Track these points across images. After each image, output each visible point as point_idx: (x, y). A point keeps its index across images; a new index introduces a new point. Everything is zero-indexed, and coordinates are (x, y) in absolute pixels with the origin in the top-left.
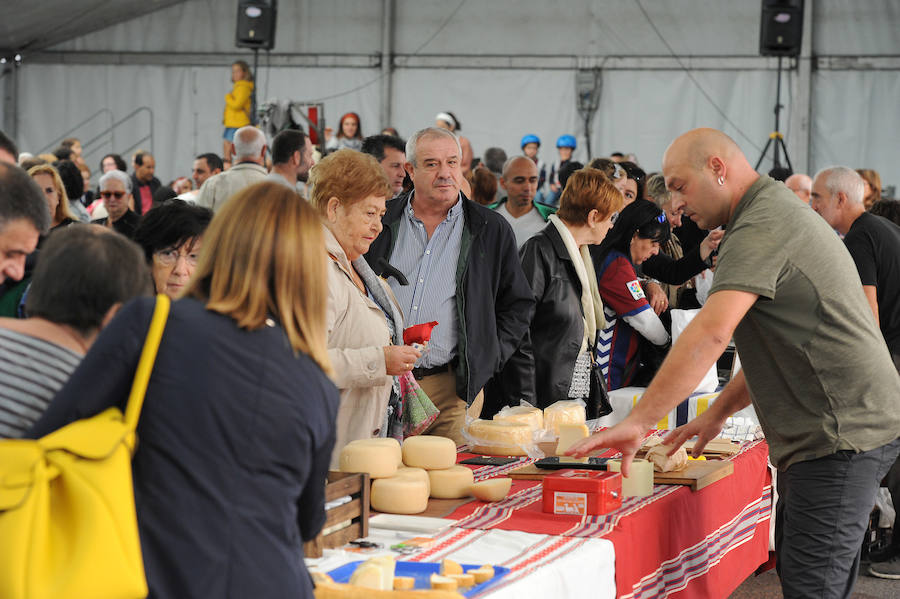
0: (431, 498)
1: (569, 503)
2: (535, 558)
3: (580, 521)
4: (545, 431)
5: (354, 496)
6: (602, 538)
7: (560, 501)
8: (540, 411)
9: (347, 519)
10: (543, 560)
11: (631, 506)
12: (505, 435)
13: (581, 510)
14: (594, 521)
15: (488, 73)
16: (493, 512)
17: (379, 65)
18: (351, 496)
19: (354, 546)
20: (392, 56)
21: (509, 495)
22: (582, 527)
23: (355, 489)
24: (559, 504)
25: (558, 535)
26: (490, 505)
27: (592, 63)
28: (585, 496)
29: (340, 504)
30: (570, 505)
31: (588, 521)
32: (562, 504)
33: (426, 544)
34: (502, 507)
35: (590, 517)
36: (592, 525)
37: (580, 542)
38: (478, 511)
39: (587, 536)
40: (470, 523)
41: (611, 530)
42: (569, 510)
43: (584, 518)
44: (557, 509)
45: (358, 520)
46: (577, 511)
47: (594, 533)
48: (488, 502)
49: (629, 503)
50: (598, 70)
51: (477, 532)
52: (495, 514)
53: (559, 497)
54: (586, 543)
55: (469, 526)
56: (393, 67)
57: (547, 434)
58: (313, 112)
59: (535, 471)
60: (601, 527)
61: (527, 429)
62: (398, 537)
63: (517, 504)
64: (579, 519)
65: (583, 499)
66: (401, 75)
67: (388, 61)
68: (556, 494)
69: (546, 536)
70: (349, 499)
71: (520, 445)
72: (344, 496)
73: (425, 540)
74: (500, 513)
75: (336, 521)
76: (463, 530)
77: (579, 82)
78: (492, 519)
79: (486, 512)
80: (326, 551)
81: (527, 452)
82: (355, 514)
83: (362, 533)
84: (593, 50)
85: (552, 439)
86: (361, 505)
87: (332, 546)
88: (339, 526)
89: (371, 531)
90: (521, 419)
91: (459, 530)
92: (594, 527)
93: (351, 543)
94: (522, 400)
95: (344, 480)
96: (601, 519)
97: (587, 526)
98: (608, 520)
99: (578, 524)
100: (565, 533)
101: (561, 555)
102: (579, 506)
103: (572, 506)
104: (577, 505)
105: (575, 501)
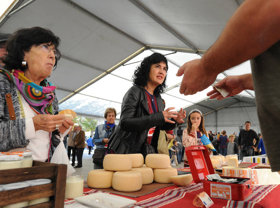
3: (226, 205)
7: (214, 189)
13: (228, 196)
14: (236, 204)
15: (228, 127)
17: (215, 127)
20: (217, 125)
24: (213, 191)
27: (241, 126)
28: (230, 187)
30: (221, 192)
32: (215, 192)
34: (183, 190)
35: (233, 202)
38: (167, 192)
40: (154, 200)
42: (220, 195)
43: (229, 201)
44: (212, 194)
46: (225, 196)
50: (242, 126)
52: (175, 195)
53: (213, 187)
56: (217, 127)
64: (225, 201)
65: (229, 189)
66: (218, 128)
67: (216, 126)
74: (178, 194)
77: (240, 128)
78: (170, 199)
79: (171, 193)
84: (241, 124)
98: (246, 205)
99: (224, 207)
102: (227, 193)
103: (222, 193)
104: (225, 192)
105: (224, 190)
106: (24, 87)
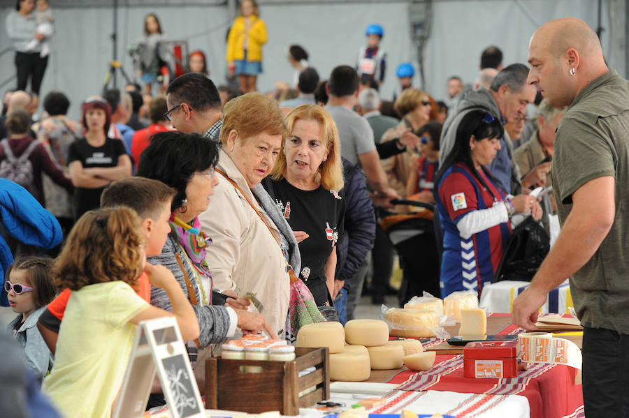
0: (372, 370)
1: (488, 369)
2: (470, 410)
3: (497, 383)
4: (446, 317)
5: (318, 367)
6: (518, 394)
7: (480, 367)
8: (440, 300)
9: (313, 385)
10: (476, 411)
11: (536, 371)
12: (416, 320)
13: (498, 374)
14: (508, 382)
16: (425, 378)
17: (226, 4)
18: (315, 366)
19: (321, 406)
21: (434, 364)
22: (499, 387)
23: (319, 361)
24: (479, 370)
25: (482, 393)
26: (421, 373)
28: (501, 362)
29: (309, 372)
30: (489, 371)
31: (504, 382)
32: (482, 370)
33: (379, 403)
34: (432, 374)
35: (505, 380)
36: (508, 385)
37: (502, 398)
38: (412, 377)
39: (506, 394)
40: (408, 386)
41: (524, 388)
42: (488, 375)
43: (500, 380)
44: (478, 375)
45: (322, 386)
46: (495, 375)
47: (511, 391)
48: (418, 371)
49: (533, 369)
50: (429, 1)
51: (416, 393)
52: (426, 380)
53: (479, 365)
54: (506, 398)
55: (409, 389)
57: (447, 320)
58: (178, 50)
59: (448, 347)
60: (515, 387)
61: (434, 315)
62: (354, 398)
63: (443, 371)
64: (496, 381)
65: (499, 365)
68: (477, 362)
69: (472, 394)
70: (314, 369)
71: (429, 328)
72: (310, 367)
73: (376, 400)
74: (430, 378)
75: (307, 386)
76: (404, 392)
77: (411, 12)
78: (424, 384)
79: (419, 378)
80: (301, 410)
81: (435, 334)
82: (319, 381)
83: (325, 396)
85: (452, 323)
86: (324, 374)
87: (304, 406)
88: (308, 391)
89: (332, 395)
90: (426, 307)
91: (401, 393)
92: (509, 387)
93: (318, 404)
94: (424, 292)
95: (311, 354)
96: (514, 381)
97: (504, 387)
98: (520, 381)
99: (496, 385)
100: (488, 392)
101: (490, 407)
102: (497, 371)
103: (491, 371)
104: (495, 370)
105: (493, 367)
106: (188, 238)
